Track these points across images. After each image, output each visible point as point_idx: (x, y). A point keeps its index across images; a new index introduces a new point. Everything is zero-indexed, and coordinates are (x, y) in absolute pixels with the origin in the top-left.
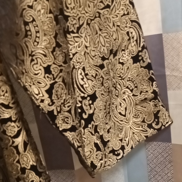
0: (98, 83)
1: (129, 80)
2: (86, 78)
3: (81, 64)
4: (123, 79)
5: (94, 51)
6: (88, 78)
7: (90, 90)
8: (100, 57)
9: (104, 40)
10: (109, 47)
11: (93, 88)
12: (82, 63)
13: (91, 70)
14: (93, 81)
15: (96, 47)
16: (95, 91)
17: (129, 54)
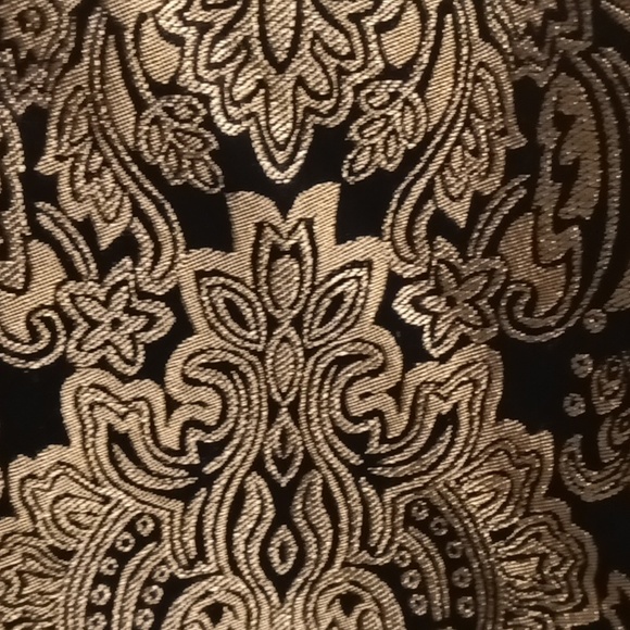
0: (116, 324)
1: (423, 527)
2: (31, 213)
3: (22, 67)
4: (381, 484)
5: (178, 41)
6: (44, 220)
7: (19, 329)
8: (209, 123)
9: (299, 18)
10: (314, 95)
11: (48, 322)
12: (38, 74)
13: (89, 176)
14: (73, 274)
15: (203, 28)
16: (65, 368)
17: (494, 302)
